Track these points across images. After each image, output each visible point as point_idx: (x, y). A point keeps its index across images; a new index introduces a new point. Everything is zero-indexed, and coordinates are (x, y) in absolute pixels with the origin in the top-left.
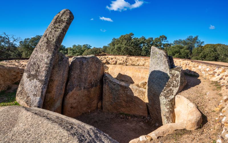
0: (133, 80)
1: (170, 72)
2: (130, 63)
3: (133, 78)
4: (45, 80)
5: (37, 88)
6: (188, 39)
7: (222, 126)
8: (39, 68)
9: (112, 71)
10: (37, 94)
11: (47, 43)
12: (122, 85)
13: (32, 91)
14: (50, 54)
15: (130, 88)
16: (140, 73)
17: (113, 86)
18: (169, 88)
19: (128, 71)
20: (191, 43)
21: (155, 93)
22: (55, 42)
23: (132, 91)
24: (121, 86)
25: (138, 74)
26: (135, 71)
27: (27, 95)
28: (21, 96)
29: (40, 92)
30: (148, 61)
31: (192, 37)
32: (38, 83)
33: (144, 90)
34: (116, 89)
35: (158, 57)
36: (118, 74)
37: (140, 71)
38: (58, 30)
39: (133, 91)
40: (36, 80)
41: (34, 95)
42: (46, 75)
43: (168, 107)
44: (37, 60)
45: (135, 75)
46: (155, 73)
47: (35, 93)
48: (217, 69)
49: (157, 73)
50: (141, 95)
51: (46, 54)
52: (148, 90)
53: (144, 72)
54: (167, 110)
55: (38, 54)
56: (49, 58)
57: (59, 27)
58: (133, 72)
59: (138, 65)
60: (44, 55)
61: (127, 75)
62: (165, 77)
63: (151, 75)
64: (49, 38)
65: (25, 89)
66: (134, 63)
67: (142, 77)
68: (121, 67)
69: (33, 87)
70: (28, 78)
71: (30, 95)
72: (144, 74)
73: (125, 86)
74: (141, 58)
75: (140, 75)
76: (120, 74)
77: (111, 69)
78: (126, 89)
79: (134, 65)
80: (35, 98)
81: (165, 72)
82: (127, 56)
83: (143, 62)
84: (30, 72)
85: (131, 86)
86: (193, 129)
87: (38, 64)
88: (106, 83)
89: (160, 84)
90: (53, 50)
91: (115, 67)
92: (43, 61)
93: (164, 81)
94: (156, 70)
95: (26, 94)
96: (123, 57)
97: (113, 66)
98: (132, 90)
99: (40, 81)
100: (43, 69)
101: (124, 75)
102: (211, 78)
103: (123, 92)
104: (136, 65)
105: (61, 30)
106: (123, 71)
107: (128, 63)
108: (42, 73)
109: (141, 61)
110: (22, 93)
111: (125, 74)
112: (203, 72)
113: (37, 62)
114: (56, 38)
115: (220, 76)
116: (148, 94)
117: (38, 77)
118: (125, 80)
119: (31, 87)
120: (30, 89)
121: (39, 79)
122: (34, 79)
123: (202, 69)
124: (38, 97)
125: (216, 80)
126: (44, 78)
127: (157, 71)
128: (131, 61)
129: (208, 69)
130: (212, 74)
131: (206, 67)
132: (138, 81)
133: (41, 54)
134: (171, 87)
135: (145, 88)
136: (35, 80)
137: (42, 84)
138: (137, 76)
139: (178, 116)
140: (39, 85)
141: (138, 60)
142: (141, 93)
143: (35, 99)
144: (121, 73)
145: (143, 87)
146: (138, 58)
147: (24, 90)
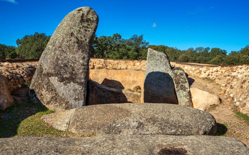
0: (123, 85)
1: (173, 72)
2: (110, 67)
3: (123, 82)
4: (85, 82)
5: (78, 91)
6: (132, 39)
7: (233, 99)
8: (73, 70)
9: (94, 76)
10: (78, 97)
11: (77, 43)
12: (114, 91)
13: (72, 96)
14: (86, 55)
15: (123, 94)
16: (130, 77)
17: (102, 93)
18: (180, 84)
19: (116, 76)
20: (136, 44)
21: (154, 94)
22: (88, 42)
23: (125, 97)
24: (112, 92)
25: (128, 78)
26: (125, 75)
27: (66, 101)
28: (56, 103)
29: (83, 95)
30: (129, 64)
31: (137, 36)
32: (77, 86)
33: (139, 94)
34: (107, 96)
35: (157, 58)
36: (103, 79)
37: (130, 75)
38: (88, 29)
39: (127, 97)
40: (74, 83)
41: (75, 99)
42: (85, 77)
43: (188, 97)
44: (68, 62)
45: (125, 79)
46: (153, 74)
47: (77, 97)
48: (201, 68)
49: (156, 74)
50: (136, 99)
51: (79, 55)
52: (145, 92)
53: (134, 75)
54: (187, 100)
55: (67, 54)
56: (85, 60)
57: (89, 27)
58: (121, 76)
59: (120, 69)
60: (77, 56)
61: (115, 80)
62: (166, 77)
63: (147, 77)
64: (79, 38)
65: (61, 95)
66: (115, 67)
67: (133, 81)
68: (106, 71)
69: (72, 91)
70: (61, 82)
71: (69, 100)
72: (135, 77)
73: (118, 92)
74: (121, 61)
75: (131, 79)
76: (106, 79)
77: (93, 74)
78: (119, 95)
79: (115, 69)
80: (77, 102)
81: (166, 72)
82: (104, 59)
83: (124, 65)
84: (62, 75)
85: (124, 92)
86: (219, 104)
87: (71, 66)
88: (93, 91)
89: (160, 85)
90: (88, 50)
91: (99, 72)
92: (78, 63)
93: (164, 81)
94: (154, 71)
95: (63, 100)
96: (100, 61)
97: (96, 71)
98: (126, 95)
99: (80, 84)
100: (81, 71)
101: (111, 80)
102: (199, 76)
103: (115, 99)
104: (117, 68)
105: (92, 30)
106: (109, 76)
107: (108, 67)
108: (80, 76)
109: (122, 64)
110: (56, 100)
111: (113, 79)
112: (191, 72)
113: (70, 64)
114: (89, 39)
115: (207, 73)
116: (144, 97)
117: (76, 80)
118: (113, 86)
119: (69, 92)
120: (68, 93)
121: (77, 82)
122: (70, 82)
123: (189, 69)
124: (81, 101)
125: (205, 77)
126: (83, 80)
127: (156, 72)
128: (110, 64)
129: (193, 69)
130: (198, 73)
131: (191, 67)
132: (129, 85)
133: (72, 55)
134: (181, 84)
135: (140, 92)
136: (72, 83)
137: (83, 87)
138: (127, 81)
139: (196, 104)
140: (80, 88)
141: (118, 63)
142: (136, 98)
143: (78, 104)
144: (108, 78)
145: (136, 91)
146: (118, 61)
147: (59, 96)
